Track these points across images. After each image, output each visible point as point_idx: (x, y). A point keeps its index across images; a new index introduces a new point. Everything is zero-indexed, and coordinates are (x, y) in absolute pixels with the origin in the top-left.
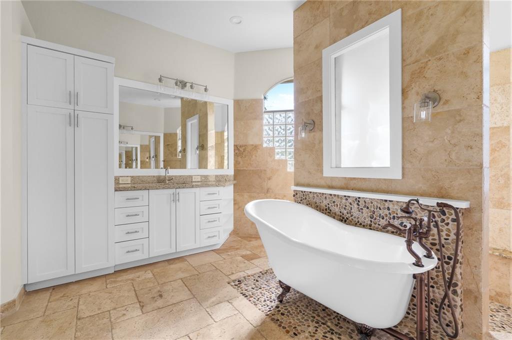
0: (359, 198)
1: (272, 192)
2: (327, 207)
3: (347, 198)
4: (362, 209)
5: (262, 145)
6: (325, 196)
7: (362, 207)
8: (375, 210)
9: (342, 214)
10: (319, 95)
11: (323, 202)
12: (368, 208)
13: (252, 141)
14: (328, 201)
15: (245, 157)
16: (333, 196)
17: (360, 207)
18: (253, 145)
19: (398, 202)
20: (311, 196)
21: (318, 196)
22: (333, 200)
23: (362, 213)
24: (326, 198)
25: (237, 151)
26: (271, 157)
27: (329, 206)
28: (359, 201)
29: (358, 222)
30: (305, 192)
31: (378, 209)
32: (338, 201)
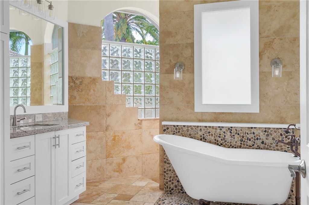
0: (232, 127)
1: (112, 129)
2: (202, 137)
3: (221, 128)
4: (234, 136)
5: (100, 78)
6: (199, 128)
7: (234, 134)
8: (244, 135)
9: (216, 141)
10: (189, 41)
11: (197, 133)
12: (238, 134)
13: (90, 73)
14: (203, 132)
15: (82, 91)
16: (208, 128)
17: (232, 134)
18: (91, 78)
19: (260, 128)
20: (185, 129)
21: (192, 129)
22: (208, 131)
23: (234, 138)
24: (201, 130)
25: (72, 84)
26: (110, 92)
27: (204, 136)
28: (231, 130)
29: (231, 145)
30: (177, 126)
31: (246, 134)
32: (213, 131)
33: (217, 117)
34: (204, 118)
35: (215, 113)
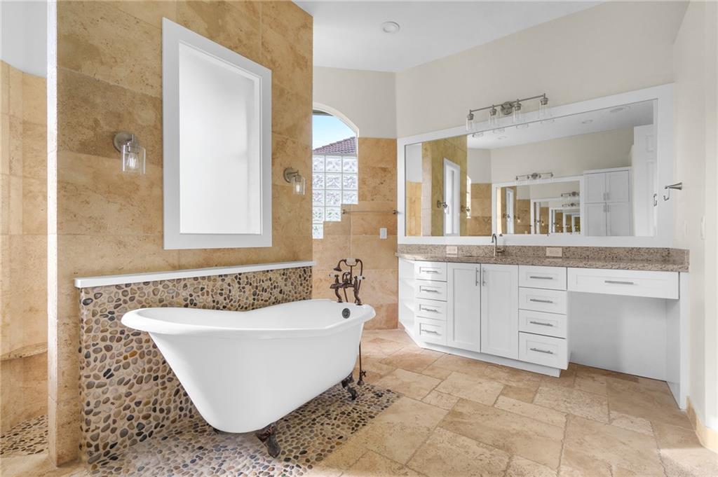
0: (240, 274)
2: (188, 302)
3: (223, 277)
4: (244, 288)
6: (183, 283)
7: (244, 285)
8: (258, 284)
9: (215, 304)
11: (178, 294)
12: (251, 284)
14: (190, 290)
16: (200, 280)
17: (242, 286)
19: (277, 270)
20: (150, 289)
21: (166, 287)
22: (201, 286)
23: (244, 292)
24: (185, 286)
27: (193, 298)
28: (240, 279)
29: (239, 306)
30: (127, 285)
31: (261, 283)
32: (208, 286)
33: (209, 258)
34: (184, 261)
35: (205, 249)
